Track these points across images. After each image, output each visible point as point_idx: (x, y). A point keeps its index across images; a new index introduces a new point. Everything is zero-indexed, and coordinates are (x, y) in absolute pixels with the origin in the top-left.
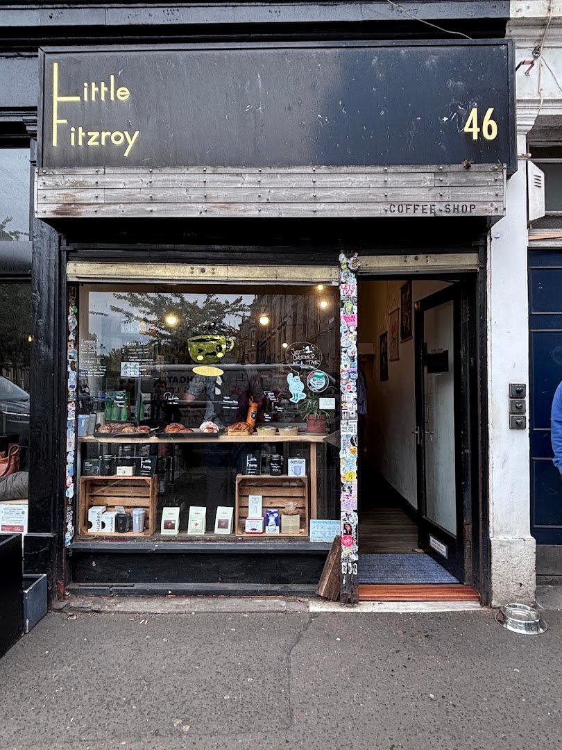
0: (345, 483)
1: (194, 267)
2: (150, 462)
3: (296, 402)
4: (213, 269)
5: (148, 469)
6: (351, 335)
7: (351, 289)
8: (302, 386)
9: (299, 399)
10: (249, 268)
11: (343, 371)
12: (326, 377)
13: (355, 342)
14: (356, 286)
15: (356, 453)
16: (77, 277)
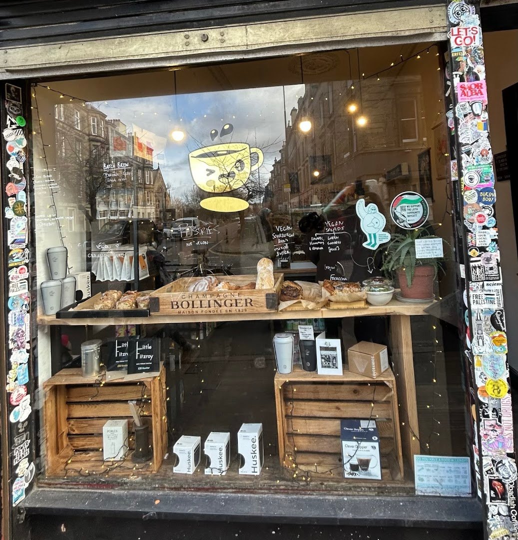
0: (486, 401)
1: (189, 33)
2: (150, 348)
3: (374, 249)
4: (222, 34)
5: (147, 360)
6: (477, 121)
7: (469, 34)
8: (382, 220)
9: (379, 243)
10: (282, 25)
11: (467, 188)
12: (422, 203)
13: (485, 134)
14: (479, 29)
15: (505, 344)
16: (7, 71)
